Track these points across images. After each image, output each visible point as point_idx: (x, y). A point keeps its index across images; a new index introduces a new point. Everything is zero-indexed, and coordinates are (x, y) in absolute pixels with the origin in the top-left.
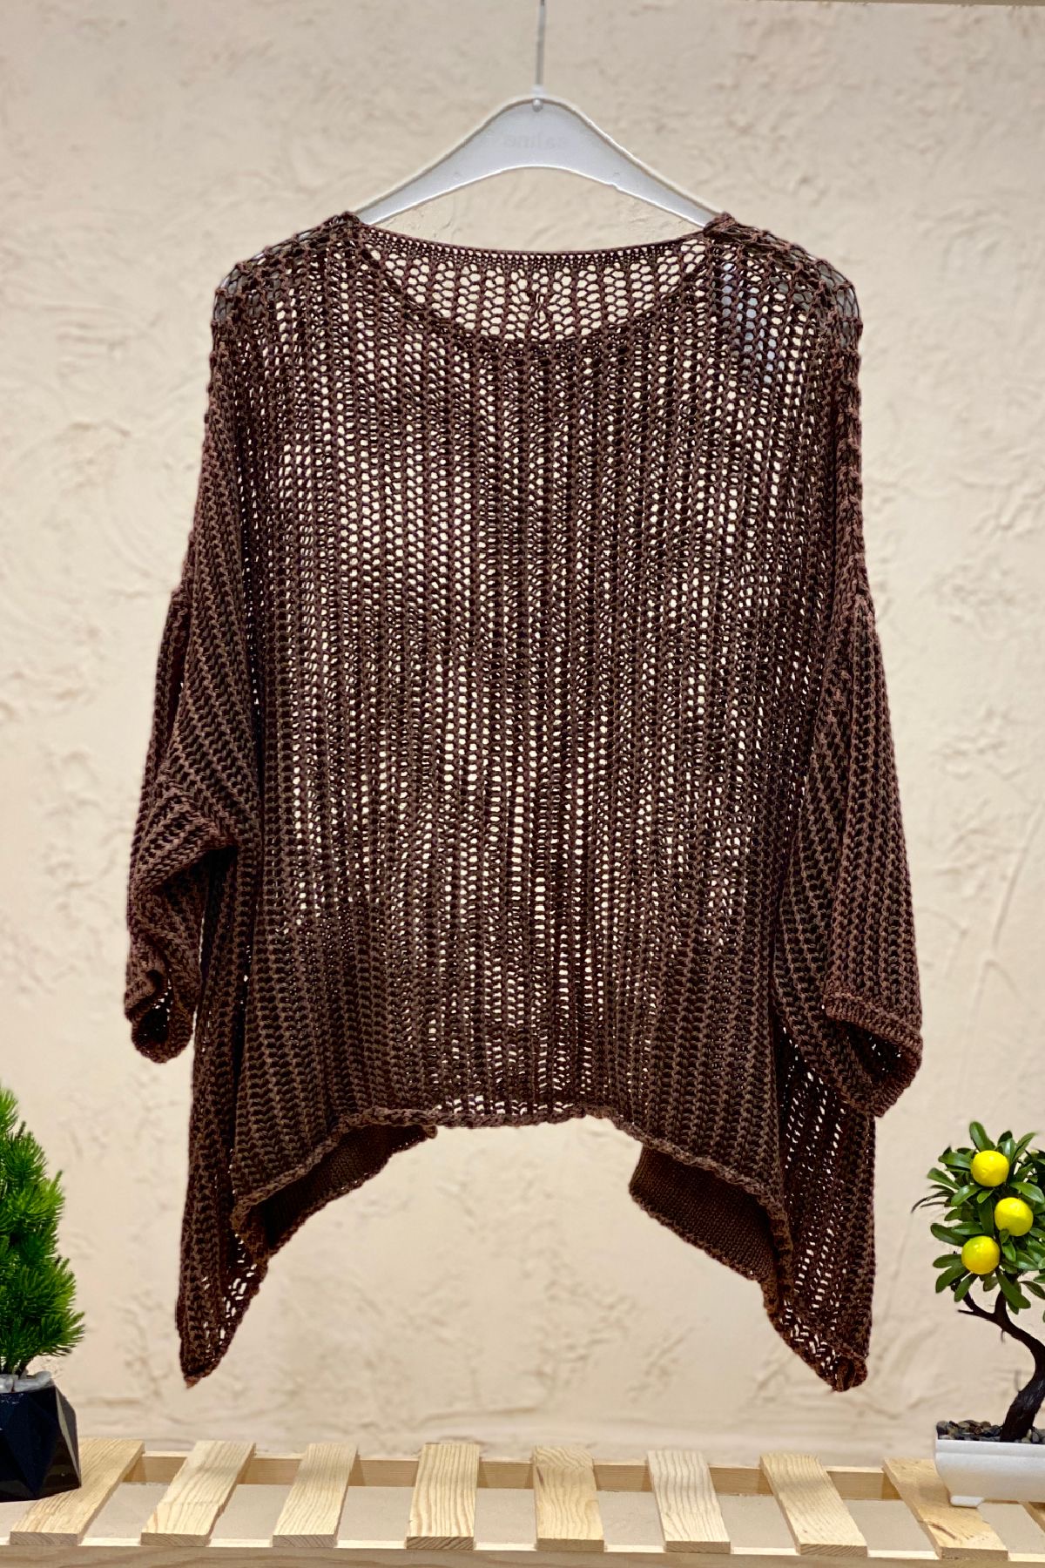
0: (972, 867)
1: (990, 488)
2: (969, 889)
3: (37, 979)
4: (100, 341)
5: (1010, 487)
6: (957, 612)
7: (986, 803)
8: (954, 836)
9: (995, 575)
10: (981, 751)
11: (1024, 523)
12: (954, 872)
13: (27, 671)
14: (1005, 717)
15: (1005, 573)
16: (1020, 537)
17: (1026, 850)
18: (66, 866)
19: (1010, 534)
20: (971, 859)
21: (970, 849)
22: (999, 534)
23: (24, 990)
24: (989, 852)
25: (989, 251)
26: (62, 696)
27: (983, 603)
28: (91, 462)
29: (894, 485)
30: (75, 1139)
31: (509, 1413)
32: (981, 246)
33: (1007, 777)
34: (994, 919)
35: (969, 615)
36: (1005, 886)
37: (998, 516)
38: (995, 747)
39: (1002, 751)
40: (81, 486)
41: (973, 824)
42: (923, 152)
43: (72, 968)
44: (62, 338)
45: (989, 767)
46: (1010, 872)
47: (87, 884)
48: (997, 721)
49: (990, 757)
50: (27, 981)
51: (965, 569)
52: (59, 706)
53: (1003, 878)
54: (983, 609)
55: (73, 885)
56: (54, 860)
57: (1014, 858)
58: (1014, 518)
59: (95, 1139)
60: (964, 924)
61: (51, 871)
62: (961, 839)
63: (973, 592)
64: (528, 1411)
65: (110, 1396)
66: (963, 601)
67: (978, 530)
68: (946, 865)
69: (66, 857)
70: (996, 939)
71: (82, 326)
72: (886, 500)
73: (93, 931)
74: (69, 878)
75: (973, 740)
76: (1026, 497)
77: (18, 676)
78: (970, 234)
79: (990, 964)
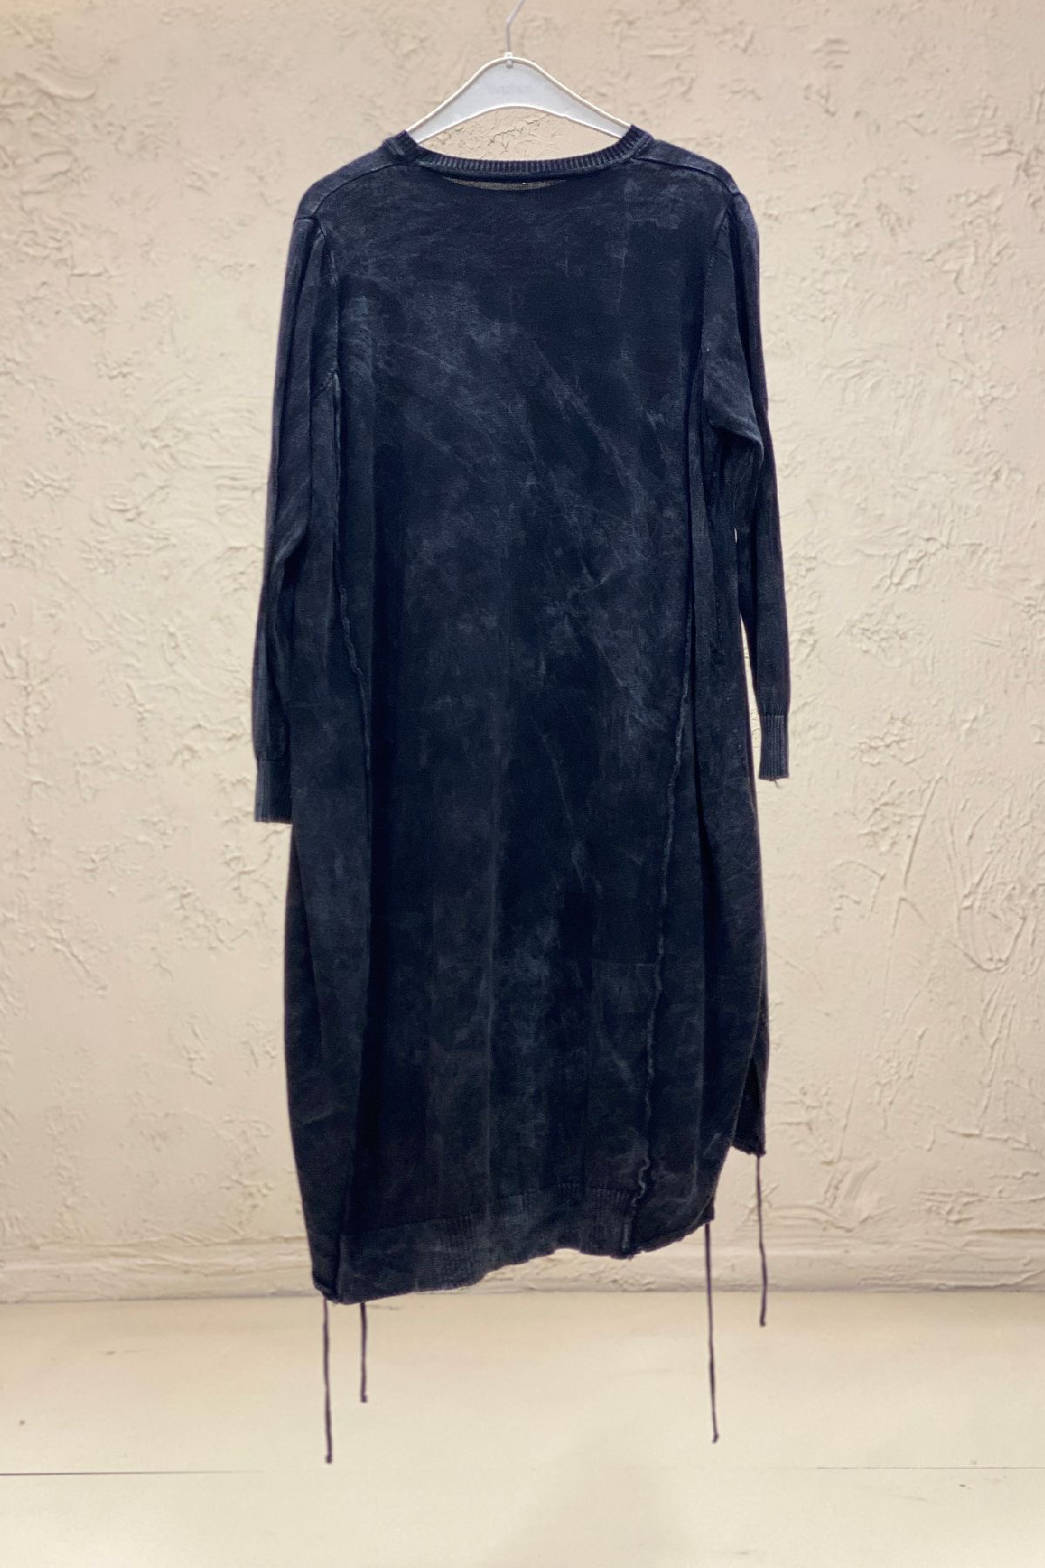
0: (885, 829)
1: (885, 556)
2: (884, 847)
3: (221, 941)
4: (246, 488)
5: (899, 555)
6: (864, 648)
7: (893, 783)
8: (872, 809)
9: (892, 619)
10: (888, 746)
11: (911, 580)
12: (875, 834)
13: (202, 723)
14: (903, 720)
15: (898, 617)
16: (908, 590)
17: (924, 816)
18: (237, 858)
19: (901, 588)
20: (884, 826)
21: (884, 817)
22: (893, 588)
23: (211, 948)
24: (897, 819)
25: (875, 387)
26: (230, 739)
27: (882, 639)
28: (242, 573)
29: (815, 558)
30: (252, 1053)
32: (869, 385)
33: (907, 764)
34: (904, 868)
35: (874, 649)
36: (911, 843)
37: (891, 577)
38: (898, 742)
39: (903, 745)
40: (236, 590)
41: (884, 800)
42: (823, 320)
43: (246, 931)
44: (218, 487)
45: (894, 756)
46: (914, 832)
47: (254, 871)
48: (899, 724)
49: (894, 750)
50: (216, 944)
51: (870, 615)
52: (228, 746)
53: (909, 837)
54: (884, 644)
55: (245, 873)
56: (229, 856)
57: (916, 823)
58: (902, 578)
59: (267, 1052)
60: (882, 873)
61: (228, 864)
62: (877, 810)
63: (877, 632)
65: (287, 1235)
66: (869, 638)
67: (878, 587)
68: (866, 831)
69: (237, 854)
70: (906, 882)
71: (233, 479)
72: (808, 570)
73: (259, 905)
74: (240, 868)
75: (882, 739)
76: (910, 561)
77: (199, 726)
78: (860, 376)
79: (903, 899)
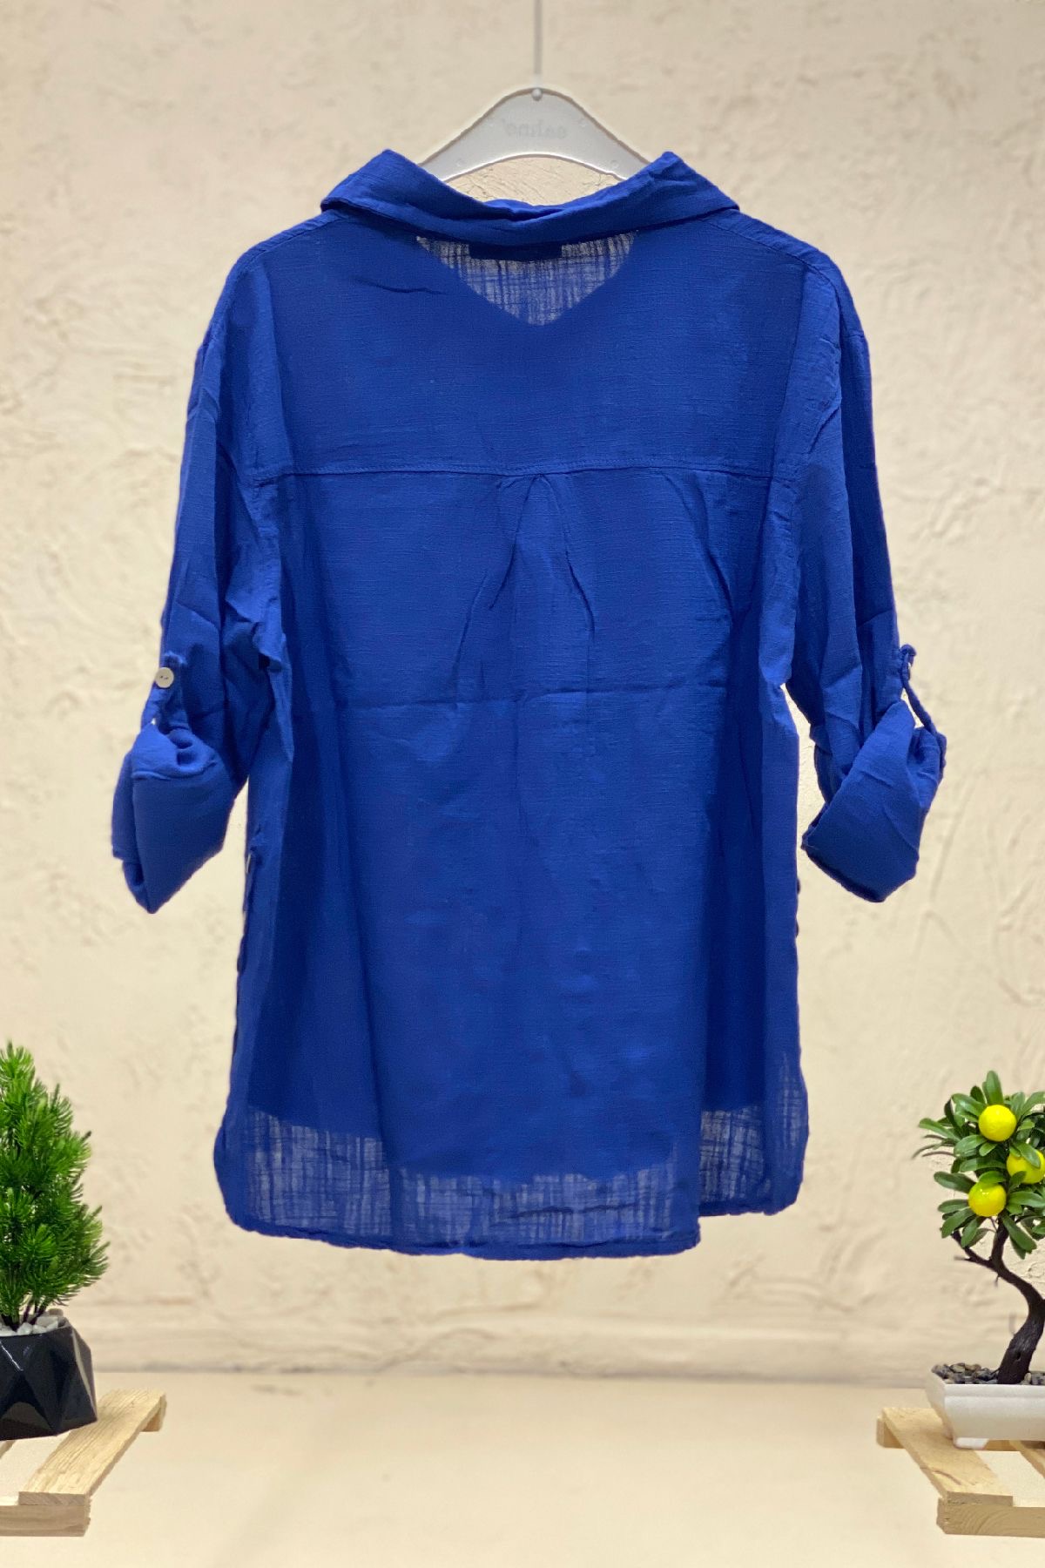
31: (512, 1309)
64: (528, 1307)
